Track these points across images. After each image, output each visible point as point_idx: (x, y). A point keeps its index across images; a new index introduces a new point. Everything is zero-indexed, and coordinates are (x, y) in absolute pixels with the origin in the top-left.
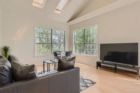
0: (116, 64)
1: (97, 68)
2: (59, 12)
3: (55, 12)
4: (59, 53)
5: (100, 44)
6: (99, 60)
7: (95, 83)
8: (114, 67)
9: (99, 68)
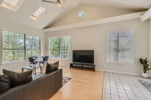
0: (83, 64)
1: (70, 68)
2: (34, 19)
3: (30, 18)
4: (35, 59)
5: (73, 50)
6: (71, 62)
7: (71, 78)
8: (81, 66)
9: (72, 68)
